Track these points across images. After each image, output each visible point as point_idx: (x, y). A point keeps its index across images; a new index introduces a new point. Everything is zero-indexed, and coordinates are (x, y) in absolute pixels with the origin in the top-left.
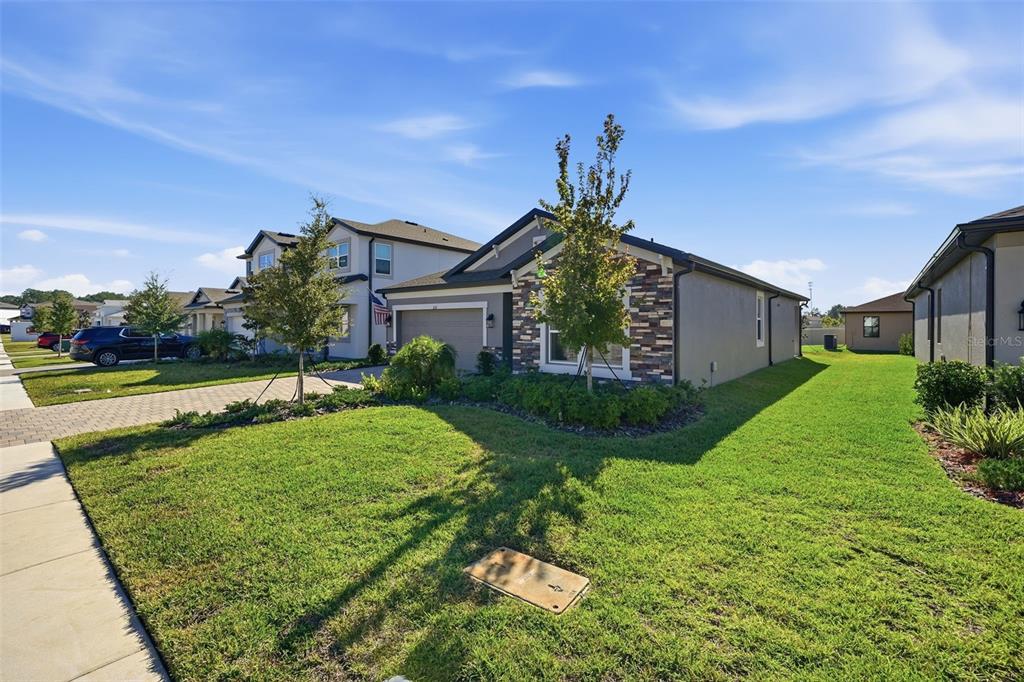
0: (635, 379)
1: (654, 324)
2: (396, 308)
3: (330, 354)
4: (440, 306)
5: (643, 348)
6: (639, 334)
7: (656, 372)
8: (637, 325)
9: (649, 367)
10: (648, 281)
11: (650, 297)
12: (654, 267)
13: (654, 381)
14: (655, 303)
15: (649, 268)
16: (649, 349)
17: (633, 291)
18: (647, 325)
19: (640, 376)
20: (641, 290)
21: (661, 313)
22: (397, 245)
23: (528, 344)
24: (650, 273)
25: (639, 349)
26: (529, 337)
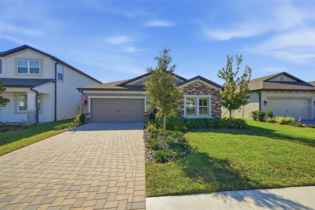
0: (212, 118)
1: (217, 104)
2: (89, 97)
3: (39, 121)
4: (120, 97)
5: (214, 110)
6: (213, 107)
7: (217, 116)
8: (213, 105)
9: (216, 115)
10: (215, 94)
11: (216, 98)
12: (217, 91)
13: (217, 118)
14: (217, 99)
15: (216, 91)
16: (216, 110)
17: (212, 96)
18: (215, 105)
19: (214, 117)
20: (214, 96)
21: (219, 102)
22: (65, 68)
23: (179, 111)
24: (216, 92)
25: (213, 110)
26: (180, 108)
